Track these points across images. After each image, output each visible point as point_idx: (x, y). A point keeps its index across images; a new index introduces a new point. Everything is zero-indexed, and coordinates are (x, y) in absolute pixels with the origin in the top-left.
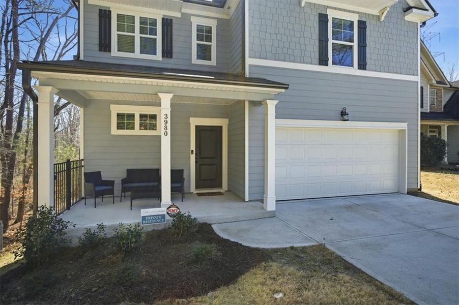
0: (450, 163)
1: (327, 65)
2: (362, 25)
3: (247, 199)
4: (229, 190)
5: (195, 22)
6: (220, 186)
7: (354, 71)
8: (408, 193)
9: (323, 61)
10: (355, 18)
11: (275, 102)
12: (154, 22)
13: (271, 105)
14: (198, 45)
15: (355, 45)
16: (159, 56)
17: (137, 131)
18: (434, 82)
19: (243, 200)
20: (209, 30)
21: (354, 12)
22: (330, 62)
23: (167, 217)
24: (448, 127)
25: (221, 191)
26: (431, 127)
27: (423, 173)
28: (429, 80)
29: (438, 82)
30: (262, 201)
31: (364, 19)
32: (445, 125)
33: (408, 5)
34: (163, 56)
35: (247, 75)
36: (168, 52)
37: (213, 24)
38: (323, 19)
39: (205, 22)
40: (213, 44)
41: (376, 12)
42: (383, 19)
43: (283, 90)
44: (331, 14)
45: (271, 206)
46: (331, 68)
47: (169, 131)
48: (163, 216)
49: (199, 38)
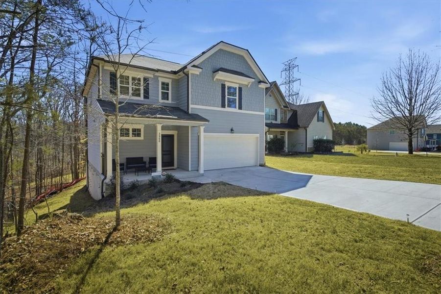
0: (289, 152)
1: (225, 107)
2: (240, 89)
3: (190, 170)
4: (178, 168)
5: (161, 80)
6: (173, 166)
7: (237, 110)
8: (260, 166)
9: (223, 106)
10: (237, 86)
11: (204, 127)
12: (139, 80)
13: (202, 128)
14: (162, 92)
15: (237, 98)
16: (142, 98)
17: (131, 137)
18: (282, 107)
19: (188, 171)
20: (168, 85)
21: (237, 83)
22: (226, 106)
23: (162, 177)
24: (288, 132)
25: (174, 168)
26: (281, 132)
27: (266, 157)
28: (280, 105)
29: (284, 107)
30: (198, 170)
31: (241, 86)
32: (286, 131)
33: (260, 79)
34: (144, 98)
35: (190, 112)
36: (146, 96)
37: (169, 81)
38: (223, 86)
39: (166, 81)
40: (170, 92)
41: (246, 83)
42: (249, 87)
43: (207, 123)
44: (227, 84)
45: (202, 171)
46: (227, 109)
47: (161, 140)
48: (160, 176)
49: (163, 88)
